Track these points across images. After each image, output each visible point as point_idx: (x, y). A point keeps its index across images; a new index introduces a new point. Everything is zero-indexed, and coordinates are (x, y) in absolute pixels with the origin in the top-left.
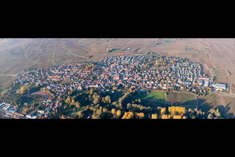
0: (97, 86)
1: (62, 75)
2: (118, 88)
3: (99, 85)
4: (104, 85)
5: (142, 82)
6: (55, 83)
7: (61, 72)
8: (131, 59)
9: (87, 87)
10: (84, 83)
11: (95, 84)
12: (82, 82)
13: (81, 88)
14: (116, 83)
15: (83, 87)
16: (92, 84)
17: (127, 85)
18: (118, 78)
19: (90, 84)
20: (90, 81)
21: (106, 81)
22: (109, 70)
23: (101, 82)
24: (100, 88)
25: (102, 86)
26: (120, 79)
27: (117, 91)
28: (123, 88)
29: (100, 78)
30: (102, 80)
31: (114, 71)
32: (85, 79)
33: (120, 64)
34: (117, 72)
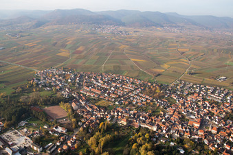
0: (155, 129)
1: (105, 90)
2: (195, 148)
3: (159, 128)
4: (169, 130)
6: (88, 100)
7: (105, 86)
9: (136, 124)
10: (134, 114)
11: (152, 124)
12: (132, 112)
13: (125, 123)
14: (191, 133)
15: (129, 122)
16: (147, 121)
17: (213, 146)
18: (197, 125)
19: (144, 122)
20: (147, 115)
21: (174, 124)
22: (183, 104)
23: (164, 123)
24: (159, 135)
25: (164, 132)
26: (200, 128)
27: (191, 152)
28: (204, 149)
29: (164, 115)
30: (168, 120)
31: (193, 109)
32: (137, 108)
33: (204, 99)
34: (198, 112)
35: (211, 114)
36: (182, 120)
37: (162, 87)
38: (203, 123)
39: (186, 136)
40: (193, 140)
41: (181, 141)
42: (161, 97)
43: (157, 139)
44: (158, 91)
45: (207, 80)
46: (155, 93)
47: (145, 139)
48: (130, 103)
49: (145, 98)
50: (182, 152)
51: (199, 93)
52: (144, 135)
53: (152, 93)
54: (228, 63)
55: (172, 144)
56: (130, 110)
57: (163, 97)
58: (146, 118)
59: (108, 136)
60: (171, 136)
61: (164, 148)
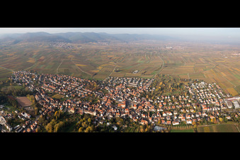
0: (95, 114)
2: (124, 124)
3: (98, 113)
4: (105, 114)
5: (156, 113)
8: (140, 81)
10: (80, 104)
11: (93, 111)
12: (78, 103)
13: (73, 112)
14: (121, 113)
15: (76, 111)
16: (89, 108)
17: (136, 118)
18: (124, 106)
19: (87, 109)
20: (88, 104)
21: (108, 108)
22: (113, 93)
23: (101, 109)
24: (98, 118)
25: (102, 115)
26: (126, 107)
27: (122, 128)
28: (130, 123)
29: (101, 102)
30: (104, 106)
31: (120, 95)
32: (82, 99)
33: (126, 87)
34: (123, 97)
35: (131, 96)
36: (114, 104)
37: (98, 82)
38: (127, 104)
39: (118, 116)
40: (122, 118)
41: (114, 121)
42: (97, 90)
43: (97, 122)
44: (95, 85)
45: (127, 74)
46: (94, 87)
47: (88, 123)
48: (76, 96)
49: (87, 91)
50: (116, 129)
51: (123, 83)
52: (87, 120)
53: (91, 87)
54: (139, 61)
55: (108, 124)
56: (77, 101)
57: (99, 89)
58: (88, 107)
59: (61, 123)
60: (107, 118)
61: (102, 128)
